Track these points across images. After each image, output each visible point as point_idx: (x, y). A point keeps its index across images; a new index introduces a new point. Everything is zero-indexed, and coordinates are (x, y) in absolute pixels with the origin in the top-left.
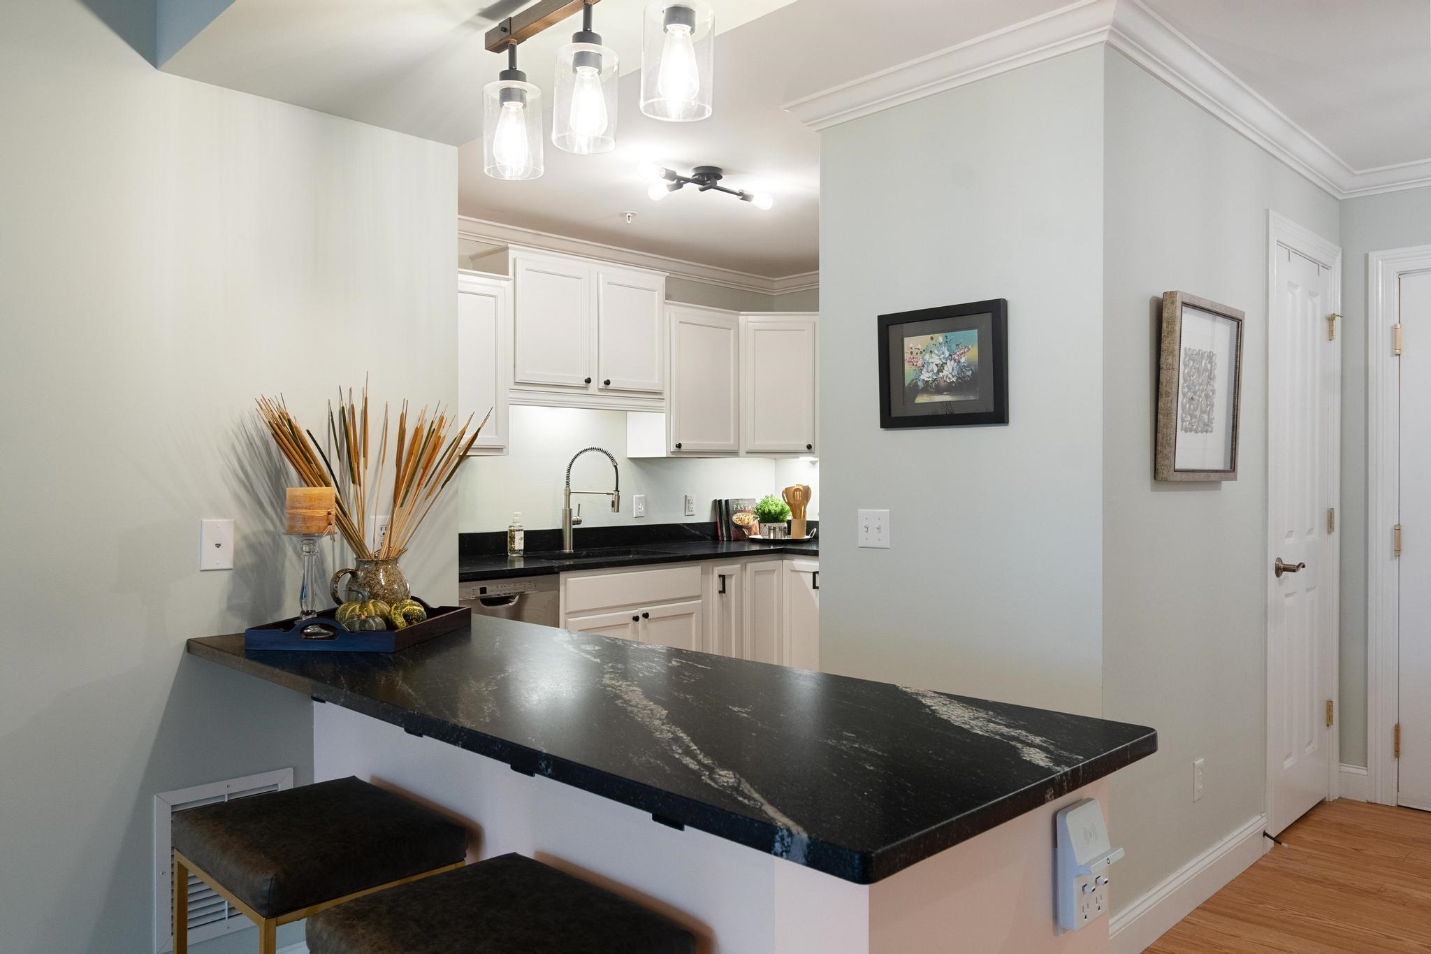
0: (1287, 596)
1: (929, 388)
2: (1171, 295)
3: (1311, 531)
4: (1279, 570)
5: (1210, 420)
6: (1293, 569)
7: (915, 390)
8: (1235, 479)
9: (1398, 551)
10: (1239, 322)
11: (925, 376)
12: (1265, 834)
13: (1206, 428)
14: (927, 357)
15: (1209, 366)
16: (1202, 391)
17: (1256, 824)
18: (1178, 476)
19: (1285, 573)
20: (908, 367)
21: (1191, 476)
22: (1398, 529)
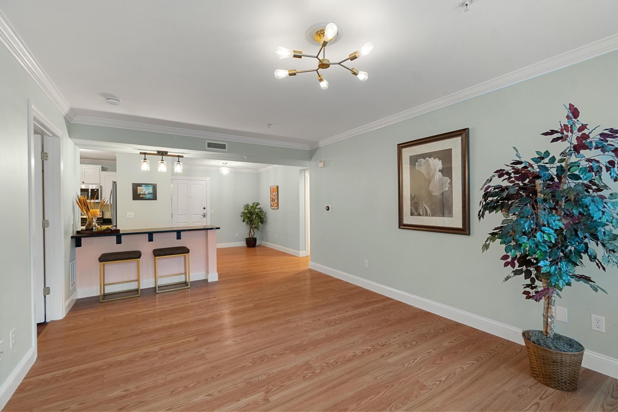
1: (142, 194)
7: (140, 195)
11: (142, 193)
14: (142, 190)
20: (138, 191)
22: (172, 214)
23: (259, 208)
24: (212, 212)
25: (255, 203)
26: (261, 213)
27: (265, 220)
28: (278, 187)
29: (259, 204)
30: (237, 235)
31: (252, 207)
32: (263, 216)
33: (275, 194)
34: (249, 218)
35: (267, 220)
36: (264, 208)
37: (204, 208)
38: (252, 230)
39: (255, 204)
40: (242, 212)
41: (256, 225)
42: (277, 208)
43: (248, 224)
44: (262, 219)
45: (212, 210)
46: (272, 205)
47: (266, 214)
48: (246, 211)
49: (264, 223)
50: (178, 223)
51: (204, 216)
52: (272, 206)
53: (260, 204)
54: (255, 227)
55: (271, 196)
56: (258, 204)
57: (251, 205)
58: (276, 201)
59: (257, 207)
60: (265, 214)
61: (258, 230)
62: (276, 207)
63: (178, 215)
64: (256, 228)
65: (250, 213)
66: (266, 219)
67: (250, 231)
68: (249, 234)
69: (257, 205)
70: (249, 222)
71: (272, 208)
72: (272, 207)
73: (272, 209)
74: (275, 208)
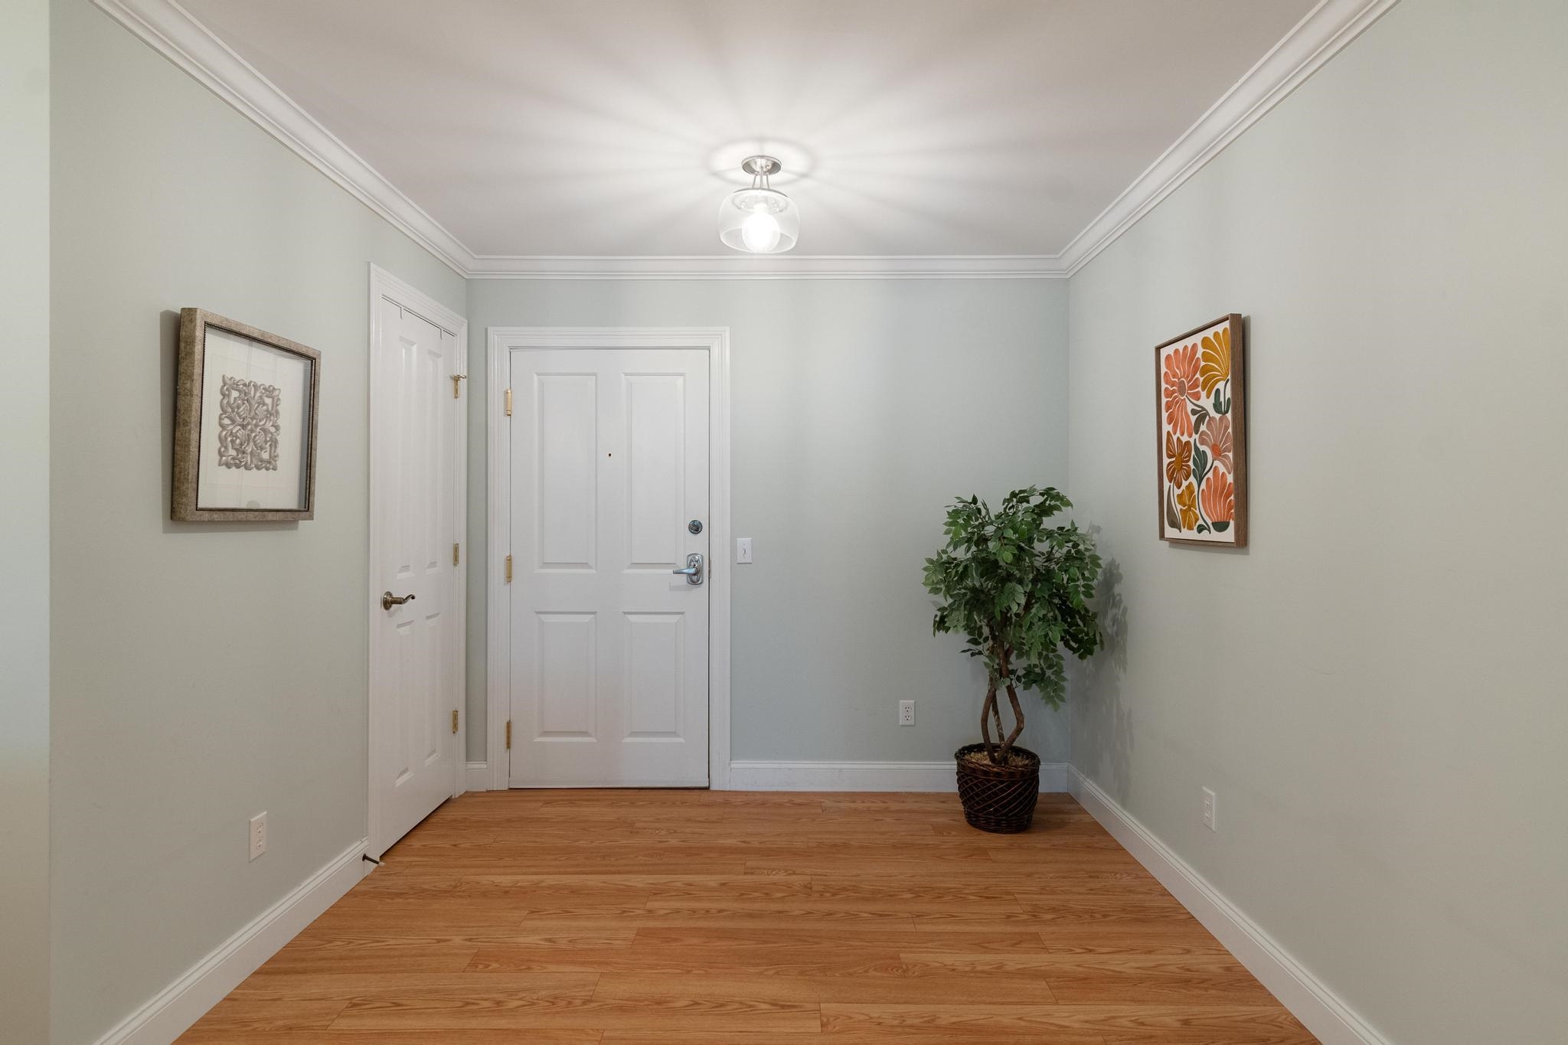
0: (399, 626)
2: (189, 313)
3: (433, 564)
4: (388, 603)
5: (274, 457)
6: (400, 601)
8: (311, 518)
9: (509, 578)
10: (311, 360)
12: (365, 858)
13: (270, 464)
15: (268, 401)
16: (256, 426)
17: (357, 849)
18: (206, 516)
19: (394, 606)
21: (230, 516)
22: (509, 559)
23: (1065, 534)
24: (740, 552)
25: (1032, 491)
26: (1074, 571)
27: (1106, 624)
28: (1240, 327)
29: (1058, 497)
30: (901, 709)
31: (1006, 519)
32: (1090, 596)
33: (1207, 403)
34: (977, 601)
35: (1121, 626)
36: (1098, 530)
37: (696, 528)
38: (1002, 696)
39: (1026, 500)
40: (930, 561)
41: (1034, 660)
42: (1229, 535)
43: (974, 642)
44: (1083, 618)
45: (744, 542)
46: (1178, 507)
47: (1119, 578)
48: (961, 554)
49: (1096, 648)
50: (542, 617)
51: (695, 578)
52: (1168, 517)
53: (1068, 504)
54: (1029, 671)
55: (1167, 428)
56: (1052, 501)
57: (996, 508)
58: (1222, 468)
59: (1049, 523)
60: (1112, 577)
61: (1049, 699)
62: (1221, 526)
63: (546, 565)
64: (1033, 678)
65: (988, 566)
66: (1115, 621)
67: (992, 700)
68: (985, 720)
69: (1043, 511)
70: (986, 631)
71: (1171, 532)
72: (1174, 524)
73: (1175, 542)
74: (1205, 536)
